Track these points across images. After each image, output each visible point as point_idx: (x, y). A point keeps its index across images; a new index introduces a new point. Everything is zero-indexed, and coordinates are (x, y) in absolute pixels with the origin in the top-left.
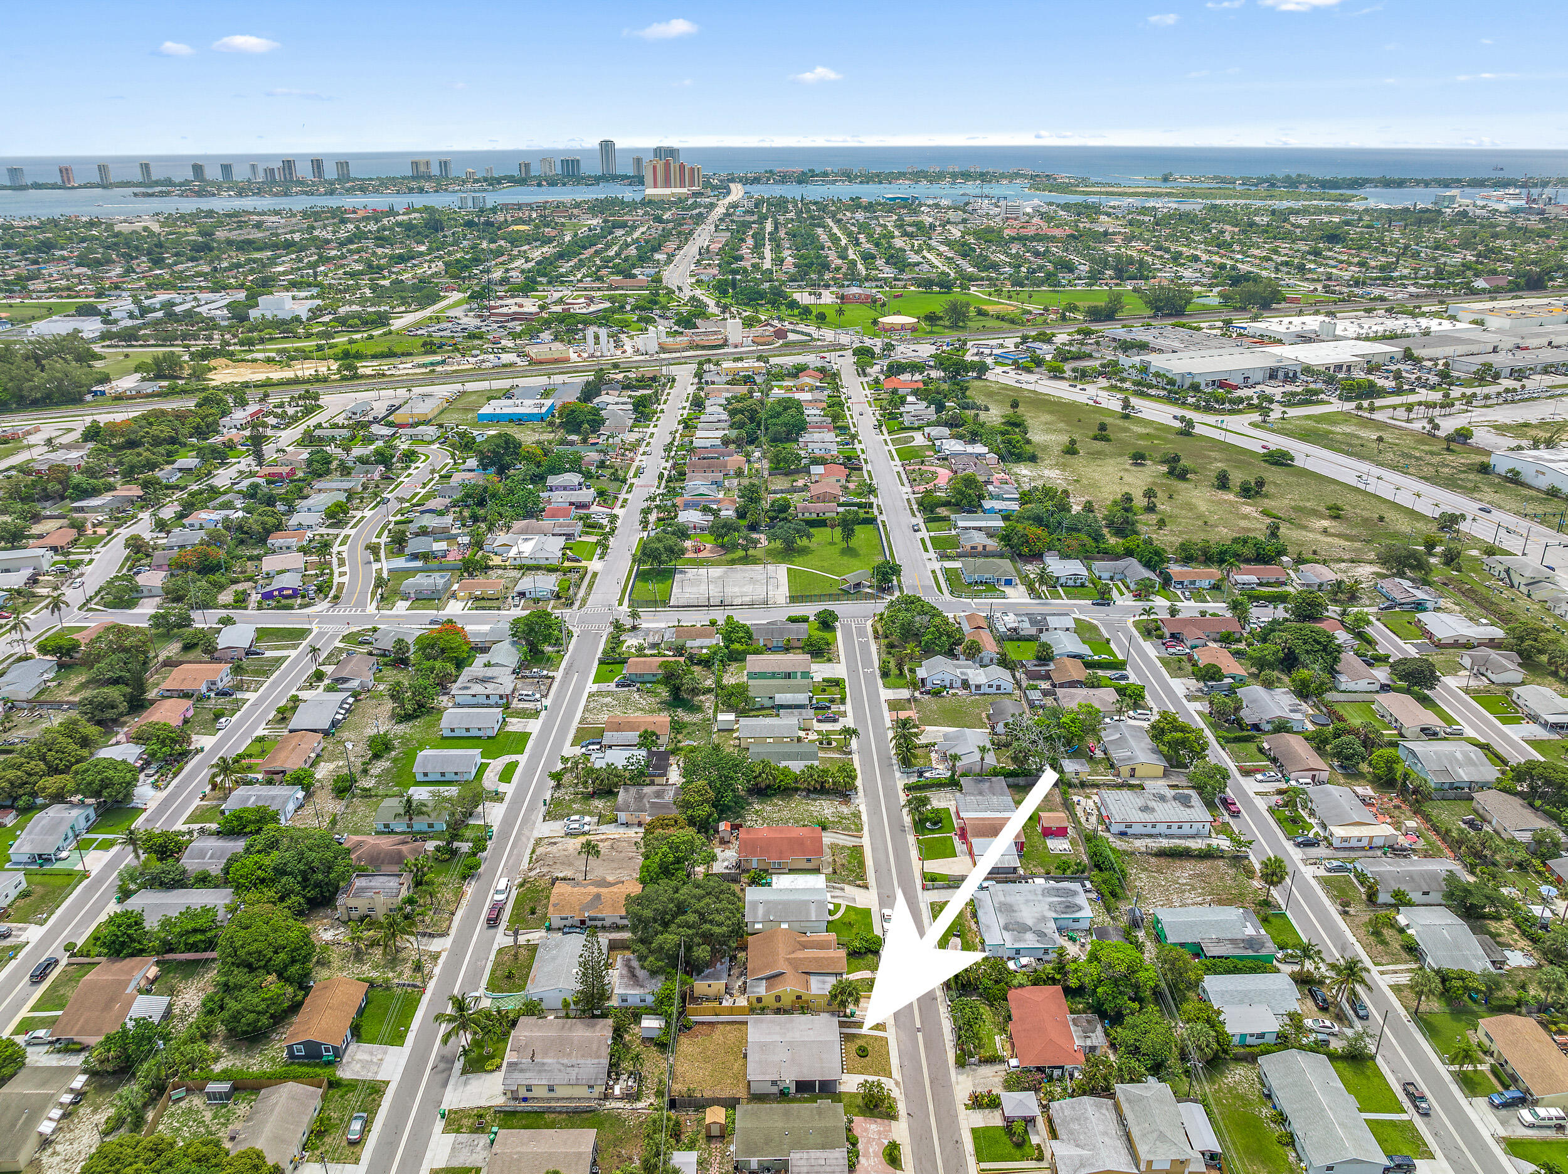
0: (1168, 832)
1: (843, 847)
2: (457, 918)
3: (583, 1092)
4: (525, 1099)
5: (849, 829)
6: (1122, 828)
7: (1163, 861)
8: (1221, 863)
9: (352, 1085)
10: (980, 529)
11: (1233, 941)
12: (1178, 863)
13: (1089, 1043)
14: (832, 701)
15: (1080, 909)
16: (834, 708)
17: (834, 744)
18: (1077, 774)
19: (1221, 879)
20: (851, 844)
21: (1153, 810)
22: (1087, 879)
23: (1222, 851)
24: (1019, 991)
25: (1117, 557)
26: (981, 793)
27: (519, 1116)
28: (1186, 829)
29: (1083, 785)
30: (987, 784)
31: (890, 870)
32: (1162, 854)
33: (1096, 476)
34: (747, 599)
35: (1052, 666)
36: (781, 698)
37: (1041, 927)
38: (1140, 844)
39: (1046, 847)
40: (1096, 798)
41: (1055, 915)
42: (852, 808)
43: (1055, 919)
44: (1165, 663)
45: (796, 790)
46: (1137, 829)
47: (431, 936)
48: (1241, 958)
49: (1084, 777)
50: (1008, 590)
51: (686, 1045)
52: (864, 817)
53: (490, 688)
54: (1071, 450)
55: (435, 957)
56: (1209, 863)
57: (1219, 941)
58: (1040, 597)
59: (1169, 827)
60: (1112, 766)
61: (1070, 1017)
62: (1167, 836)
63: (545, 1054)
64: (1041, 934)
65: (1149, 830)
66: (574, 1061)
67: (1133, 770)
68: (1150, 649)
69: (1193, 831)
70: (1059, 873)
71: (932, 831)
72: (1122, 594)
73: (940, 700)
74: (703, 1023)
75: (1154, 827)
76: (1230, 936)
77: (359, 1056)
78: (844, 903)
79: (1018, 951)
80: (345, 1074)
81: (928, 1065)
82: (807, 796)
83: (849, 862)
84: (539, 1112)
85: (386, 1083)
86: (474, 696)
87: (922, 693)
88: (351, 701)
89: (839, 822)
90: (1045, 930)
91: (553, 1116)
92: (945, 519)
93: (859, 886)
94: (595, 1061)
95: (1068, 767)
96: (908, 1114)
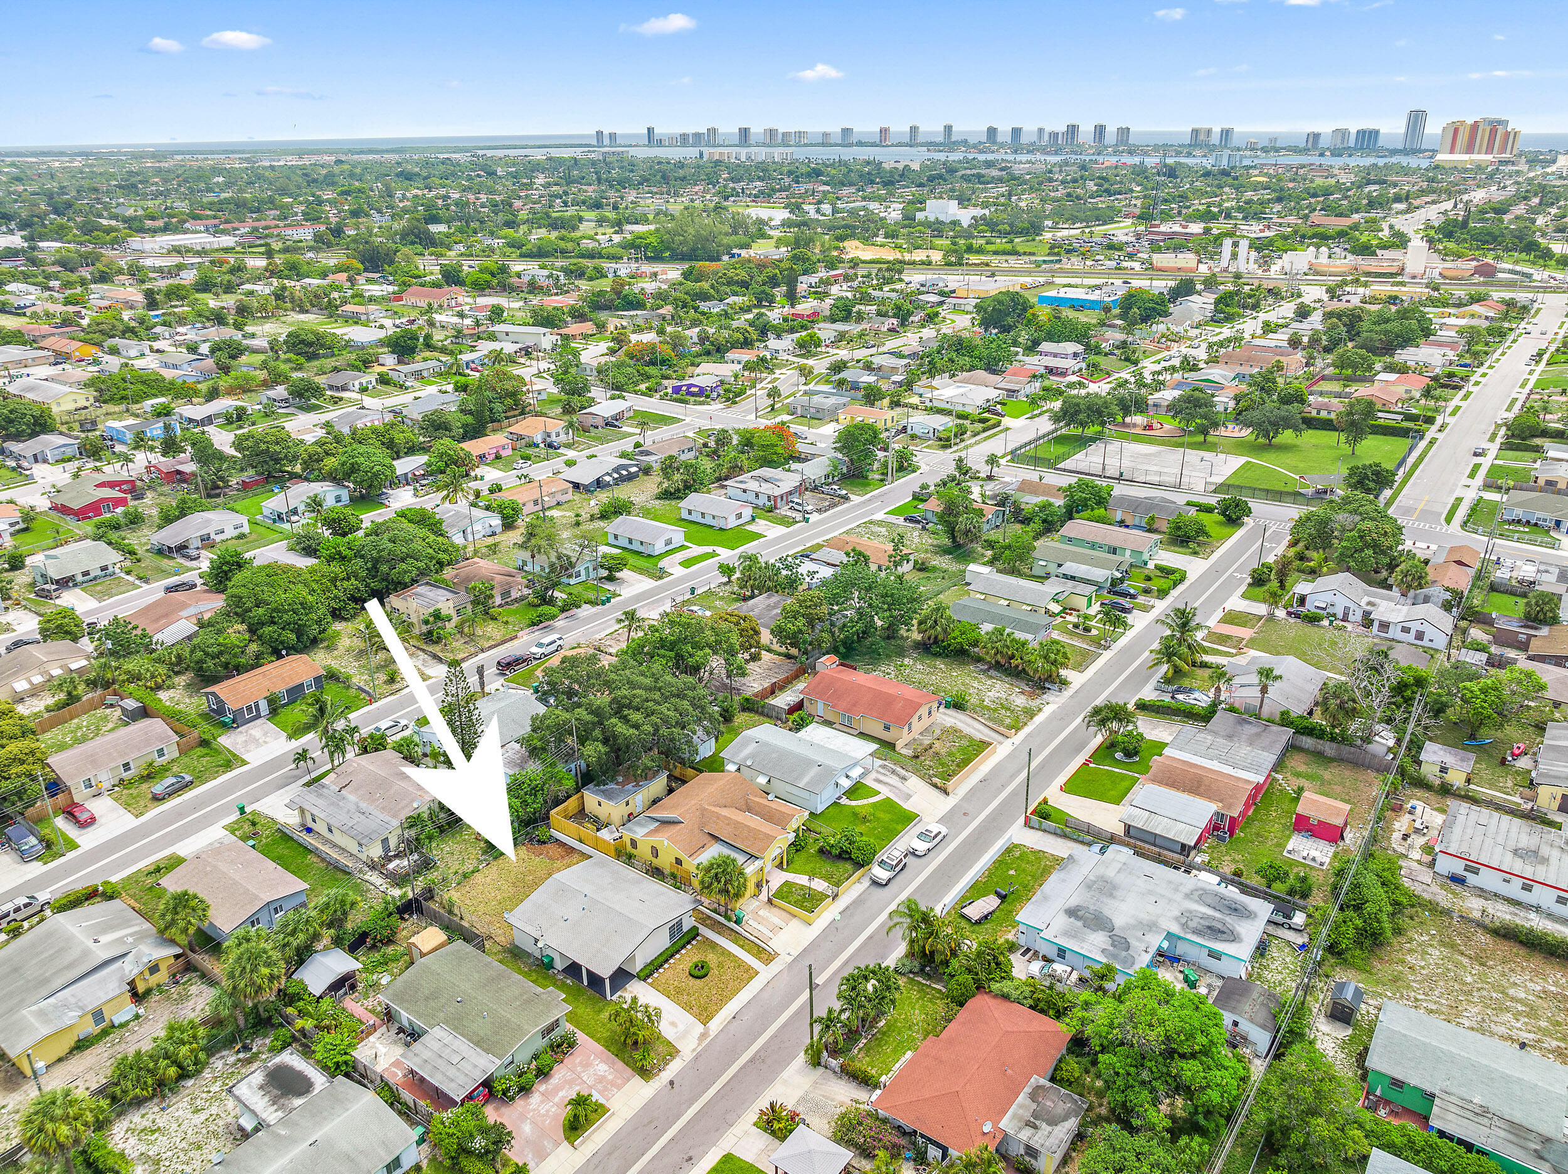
0: (1560, 909)
1: (965, 736)
2: (482, 656)
3: (354, 847)
4: (309, 830)
5: (1001, 722)
6: (1458, 868)
7: (1505, 948)
9: (219, 751)
13: (1025, 1135)
14: (1147, 591)
15: (1234, 938)
16: (1141, 599)
17: (1094, 632)
18: (1445, 769)
20: (978, 736)
21: (1545, 861)
22: (1305, 910)
24: (990, 1002)
26: (1230, 737)
27: (290, 844)
29: (1445, 790)
30: (1255, 730)
31: (1004, 787)
32: (1506, 934)
34: (1155, 479)
36: (1068, 567)
37: (1133, 936)
38: (1474, 906)
39: (1282, 845)
41: (1176, 929)
42: (1034, 704)
43: (1171, 936)
45: (979, 660)
46: (1487, 880)
47: (440, 660)
49: (1457, 778)
50: (1564, 539)
51: (518, 857)
52: (1039, 719)
57: (1484, 1112)
59: (1561, 901)
60: (1531, 783)
61: (1037, 1080)
62: (1550, 916)
63: (356, 790)
64: (1120, 943)
65: (1514, 889)
70: (1256, 881)
71: (1118, 762)
73: (1308, 629)
74: (564, 845)
75: (1527, 888)
77: (253, 731)
78: (885, 793)
79: (1062, 953)
80: (226, 741)
81: (775, 1036)
82: (984, 671)
83: (950, 754)
84: (307, 850)
85: (244, 763)
86: (745, 491)
87: (1289, 614)
88: (634, 469)
89: (995, 710)
90: (1133, 942)
91: (315, 860)
92: (1537, 449)
93: (935, 786)
94: (387, 818)
95: (1434, 755)
96: (672, 1083)
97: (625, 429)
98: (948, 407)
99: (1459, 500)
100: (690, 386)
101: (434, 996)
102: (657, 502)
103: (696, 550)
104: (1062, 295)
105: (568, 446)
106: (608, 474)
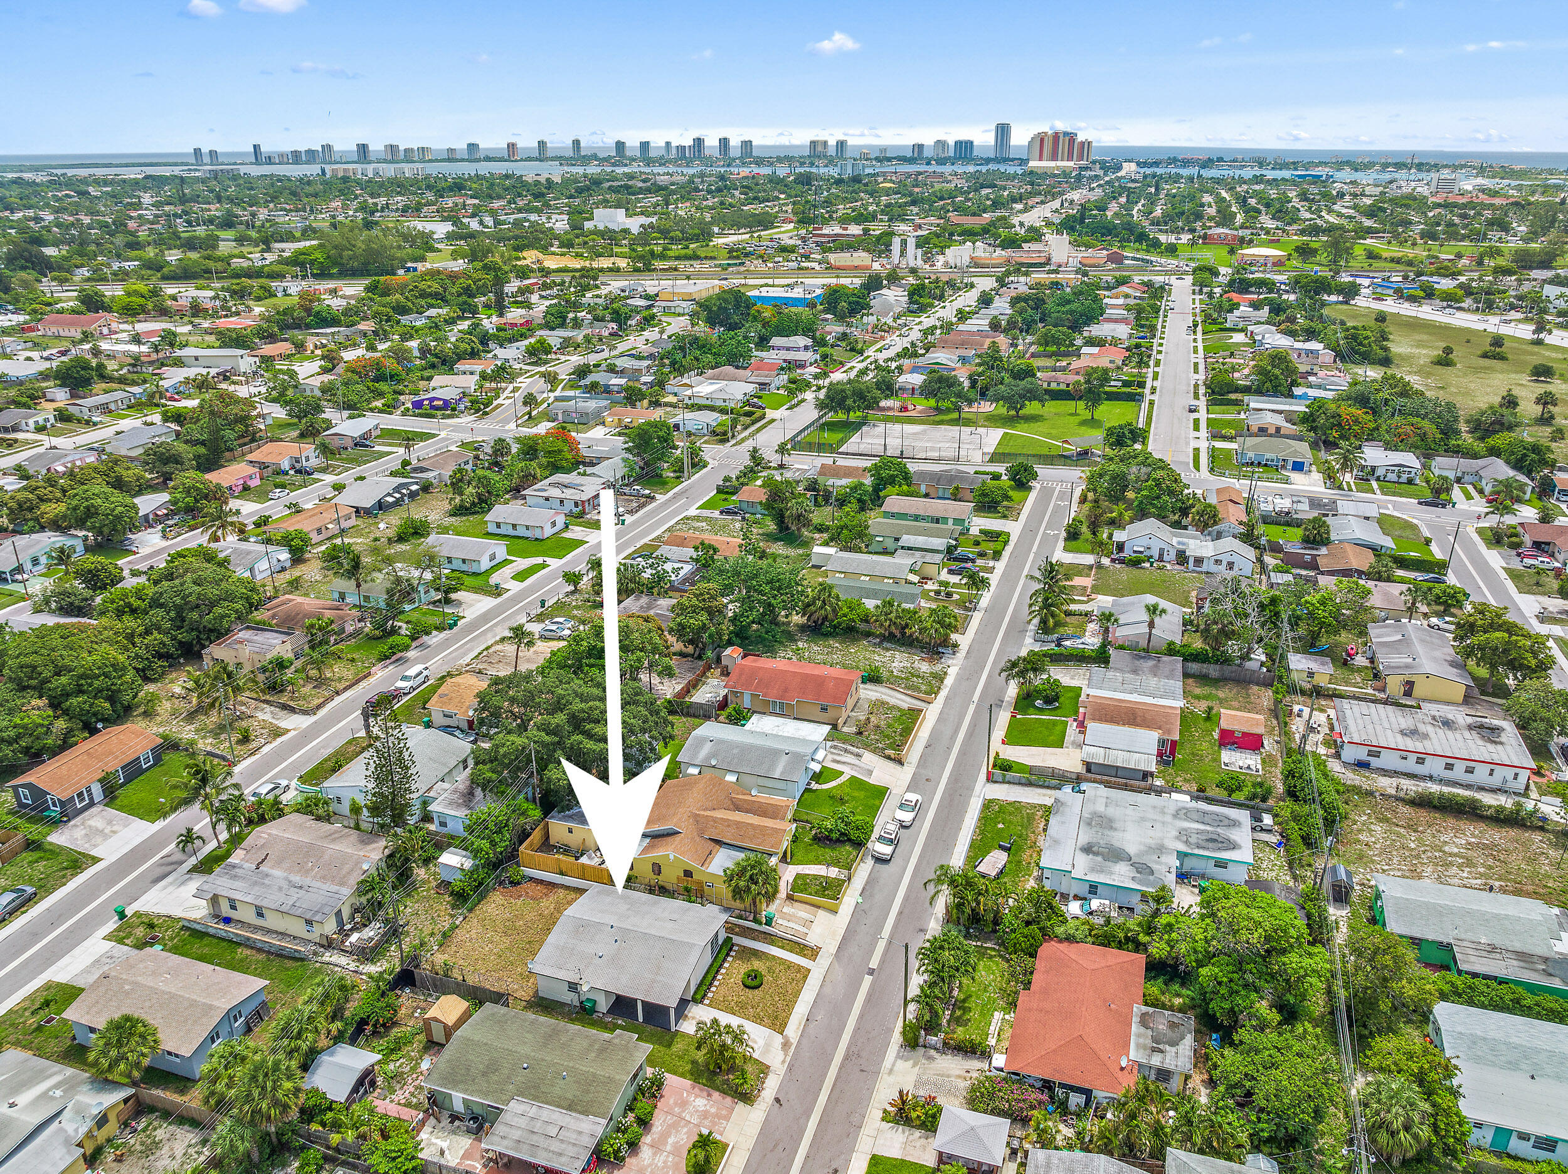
0: (1448, 774)
1: (894, 707)
2: (338, 699)
3: (297, 928)
4: (227, 920)
5: (919, 690)
6: (1362, 754)
7: (1423, 815)
8: (1537, 837)
9: (56, 852)
10: (1280, 412)
11: (1523, 957)
12: (1451, 822)
13: (1156, 1061)
14: (982, 555)
15: (1233, 846)
16: (980, 562)
17: (956, 597)
18: (1311, 674)
19: (1531, 860)
20: (905, 706)
21: (1426, 736)
22: (1268, 811)
23: (1544, 819)
24: (1061, 946)
25: (1475, 456)
26: (1135, 671)
27: (206, 941)
28: (1481, 775)
29: (1318, 693)
30: (1151, 663)
31: (949, 749)
32: (1422, 802)
33: (1472, 386)
34: (935, 454)
35: (1324, 551)
36: (907, 540)
37: (1151, 861)
38: (1387, 784)
39: (1217, 760)
40: (1332, 713)
41: (1182, 848)
42: (938, 668)
43: (1181, 856)
44: (1512, 574)
45: (868, 634)
46: (1388, 760)
47: (293, 710)
48: (1532, 989)
49: (1322, 681)
50: (1295, 476)
51: (496, 904)
52: (949, 681)
53: (569, 493)
54: (1444, 361)
55: (277, 733)
56: (1513, 833)
57: (1493, 949)
58: (1340, 488)
59: (1449, 767)
60: (1376, 676)
61: (1138, 1009)
62: (1441, 781)
63: (279, 863)
64: (1143, 870)
65: (1410, 765)
66: (307, 881)
67: (1410, 684)
68: (1495, 559)
69: (1496, 781)
70: (1222, 794)
71: (1040, 710)
72: (1469, 497)
73: (1135, 571)
74: (540, 882)
75: (1420, 761)
76: (1518, 946)
77: (92, 823)
78: (848, 772)
79: (1093, 889)
80: (58, 838)
81: (857, 1029)
82: (880, 644)
83: (889, 726)
84: (234, 943)
85: (96, 860)
86: (547, 499)
87: (1113, 561)
88: (414, 488)
89: (907, 679)
90: (1154, 866)
91: (249, 952)
92: (1236, 403)
93: (889, 758)
94: (334, 888)
95: (1299, 663)
96: (777, 1100)
97: (377, 448)
98: (708, 403)
99: (1197, 451)
100: (432, 400)
101: (491, 1068)
102: (453, 519)
103: (522, 563)
104: (764, 294)
105: (324, 470)
106: (389, 494)
